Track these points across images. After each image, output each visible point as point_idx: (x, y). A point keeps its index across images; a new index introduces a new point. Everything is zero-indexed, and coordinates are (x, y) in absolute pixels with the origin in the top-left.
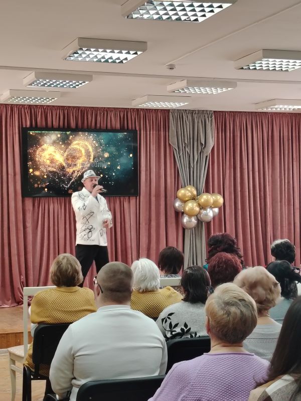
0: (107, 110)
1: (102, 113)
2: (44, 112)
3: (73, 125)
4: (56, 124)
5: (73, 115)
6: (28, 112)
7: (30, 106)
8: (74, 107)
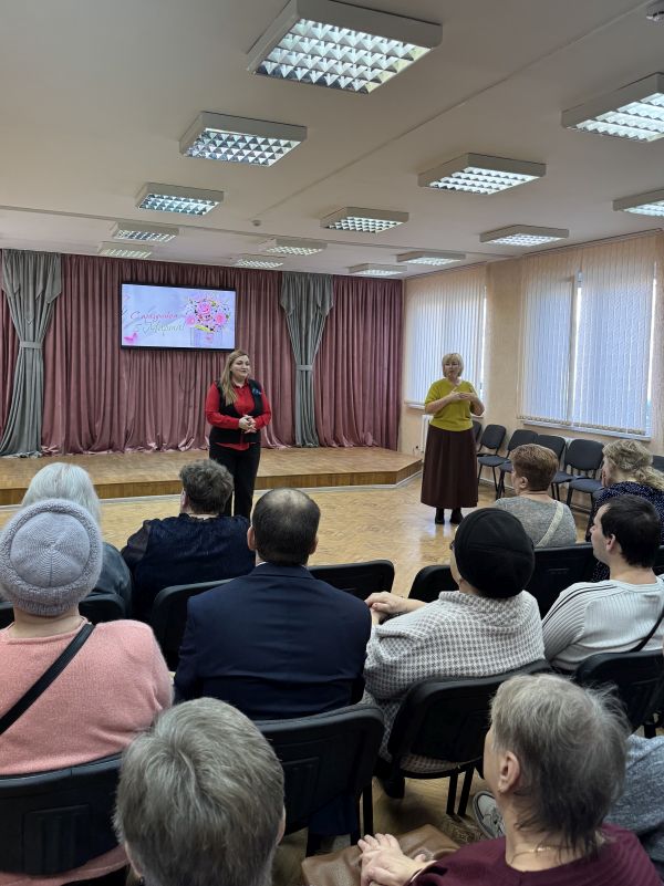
1: (202, 271)
2: (145, 267)
3: (173, 281)
4: (156, 280)
7: (131, 260)
8: (174, 263)
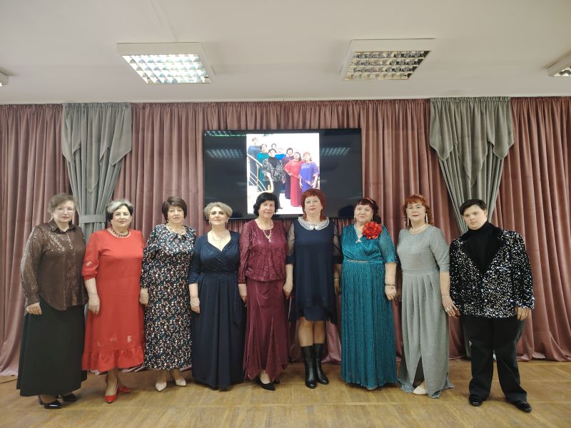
0: (320, 105)
1: (313, 110)
2: (237, 111)
4: (251, 127)
5: (273, 113)
6: (215, 112)
7: (218, 104)
8: (275, 103)
